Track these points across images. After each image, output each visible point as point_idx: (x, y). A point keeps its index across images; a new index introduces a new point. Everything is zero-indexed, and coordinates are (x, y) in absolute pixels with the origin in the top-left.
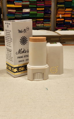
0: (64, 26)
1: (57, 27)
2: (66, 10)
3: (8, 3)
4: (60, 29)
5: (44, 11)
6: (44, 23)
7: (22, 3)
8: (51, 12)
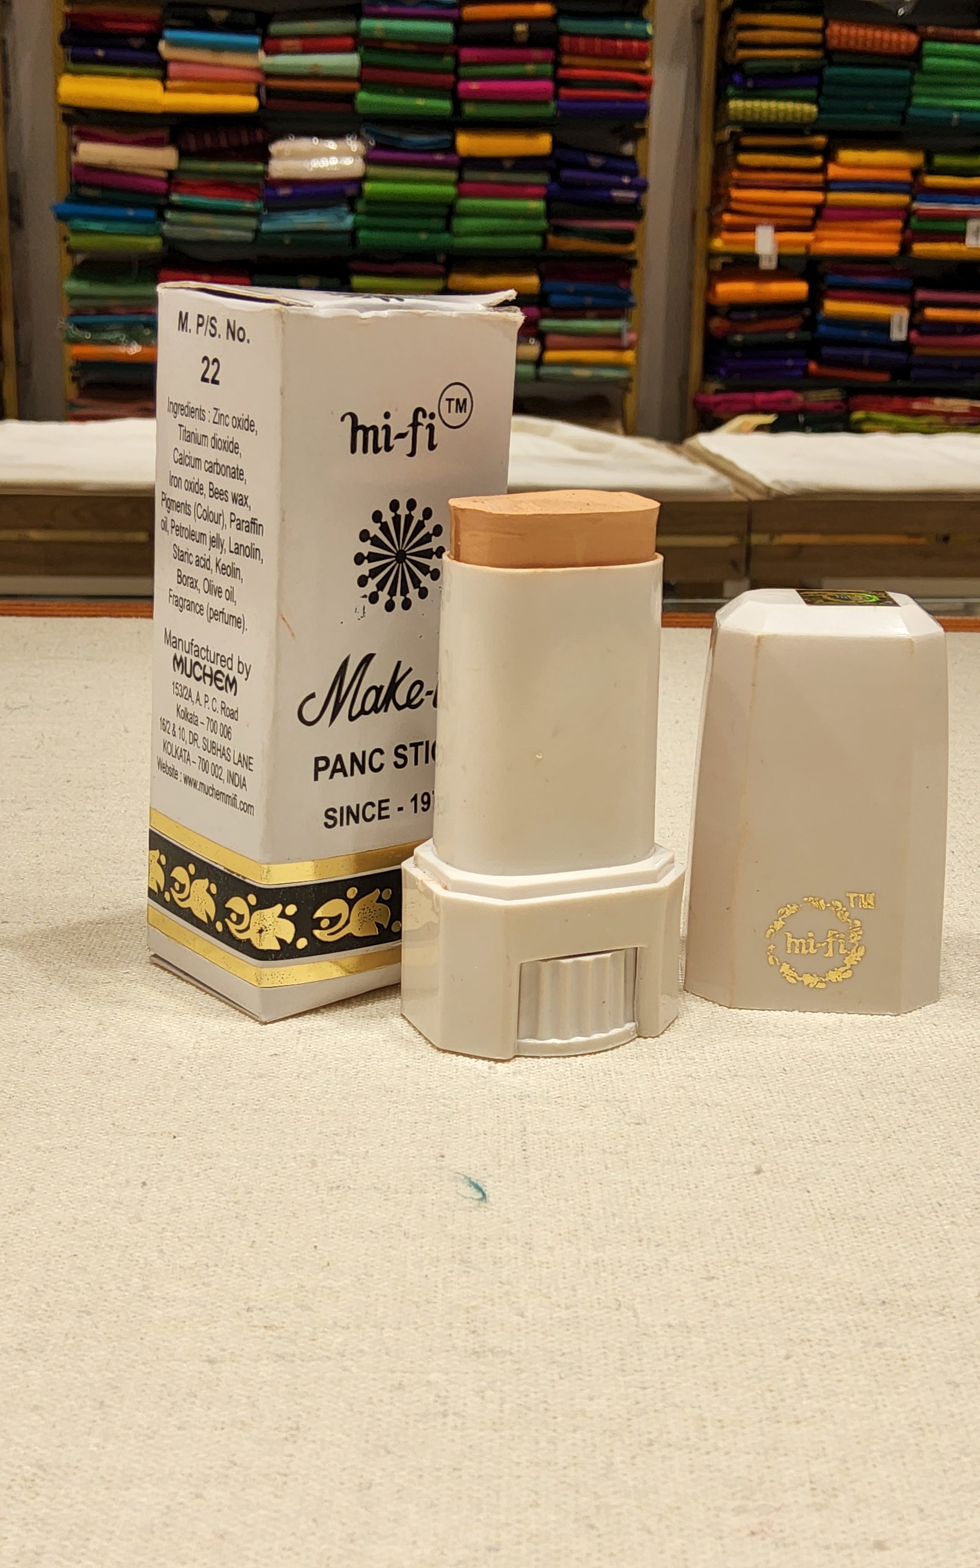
0: (806, 374)
1: (714, 386)
2: (833, 171)
3: (76, 60)
4: (754, 410)
5: (555, 176)
6: (547, 324)
7: (263, 59)
8: (642, 188)
